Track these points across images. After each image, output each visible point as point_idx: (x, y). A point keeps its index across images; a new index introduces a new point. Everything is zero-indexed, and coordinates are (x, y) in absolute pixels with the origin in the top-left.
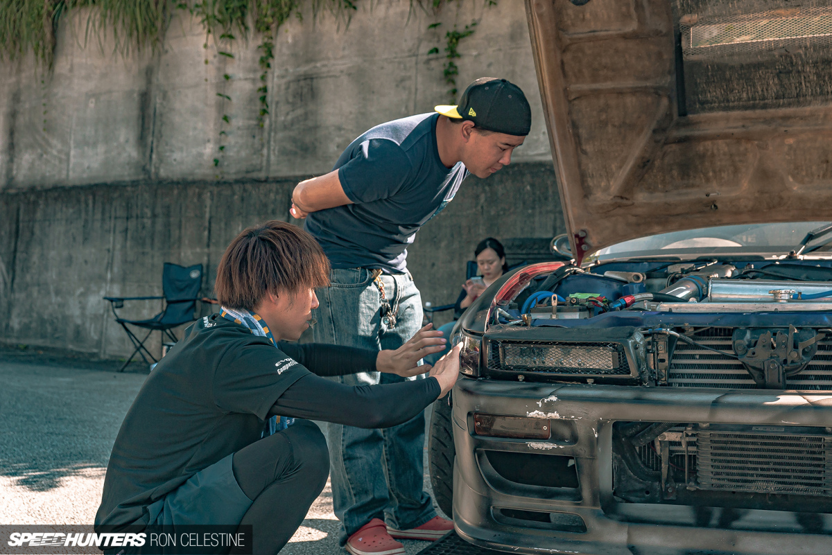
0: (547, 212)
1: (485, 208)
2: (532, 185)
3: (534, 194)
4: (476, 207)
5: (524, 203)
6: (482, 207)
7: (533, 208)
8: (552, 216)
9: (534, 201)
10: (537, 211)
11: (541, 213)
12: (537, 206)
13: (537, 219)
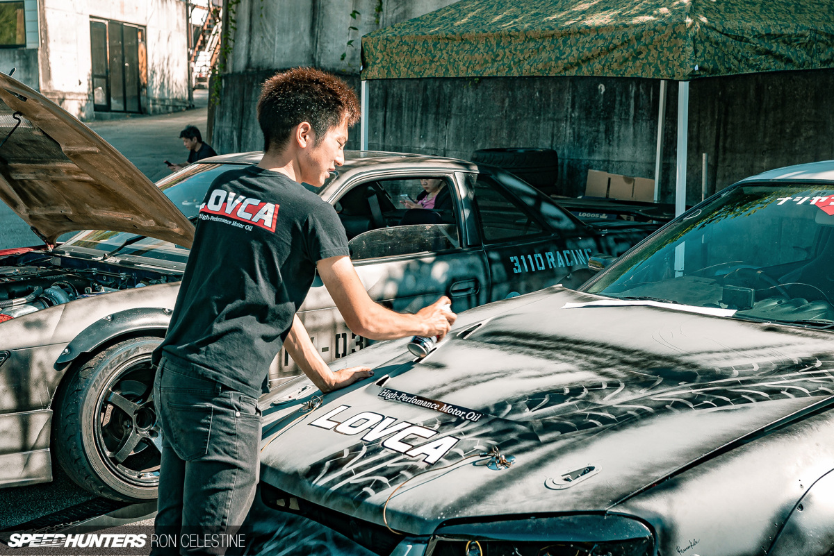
0: (549, 120)
1: (508, 112)
2: (540, 92)
3: (541, 100)
4: (502, 111)
5: (534, 110)
6: (506, 111)
7: (540, 115)
8: (551, 123)
9: (541, 107)
10: (542, 117)
11: (544, 119)
12: (542, 113)
13: (541, 125)
